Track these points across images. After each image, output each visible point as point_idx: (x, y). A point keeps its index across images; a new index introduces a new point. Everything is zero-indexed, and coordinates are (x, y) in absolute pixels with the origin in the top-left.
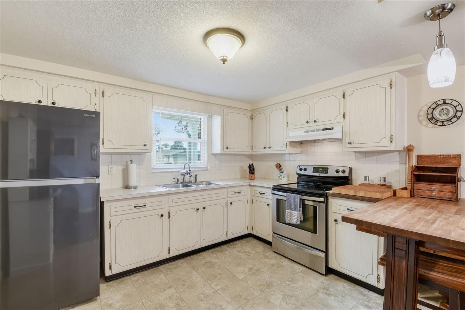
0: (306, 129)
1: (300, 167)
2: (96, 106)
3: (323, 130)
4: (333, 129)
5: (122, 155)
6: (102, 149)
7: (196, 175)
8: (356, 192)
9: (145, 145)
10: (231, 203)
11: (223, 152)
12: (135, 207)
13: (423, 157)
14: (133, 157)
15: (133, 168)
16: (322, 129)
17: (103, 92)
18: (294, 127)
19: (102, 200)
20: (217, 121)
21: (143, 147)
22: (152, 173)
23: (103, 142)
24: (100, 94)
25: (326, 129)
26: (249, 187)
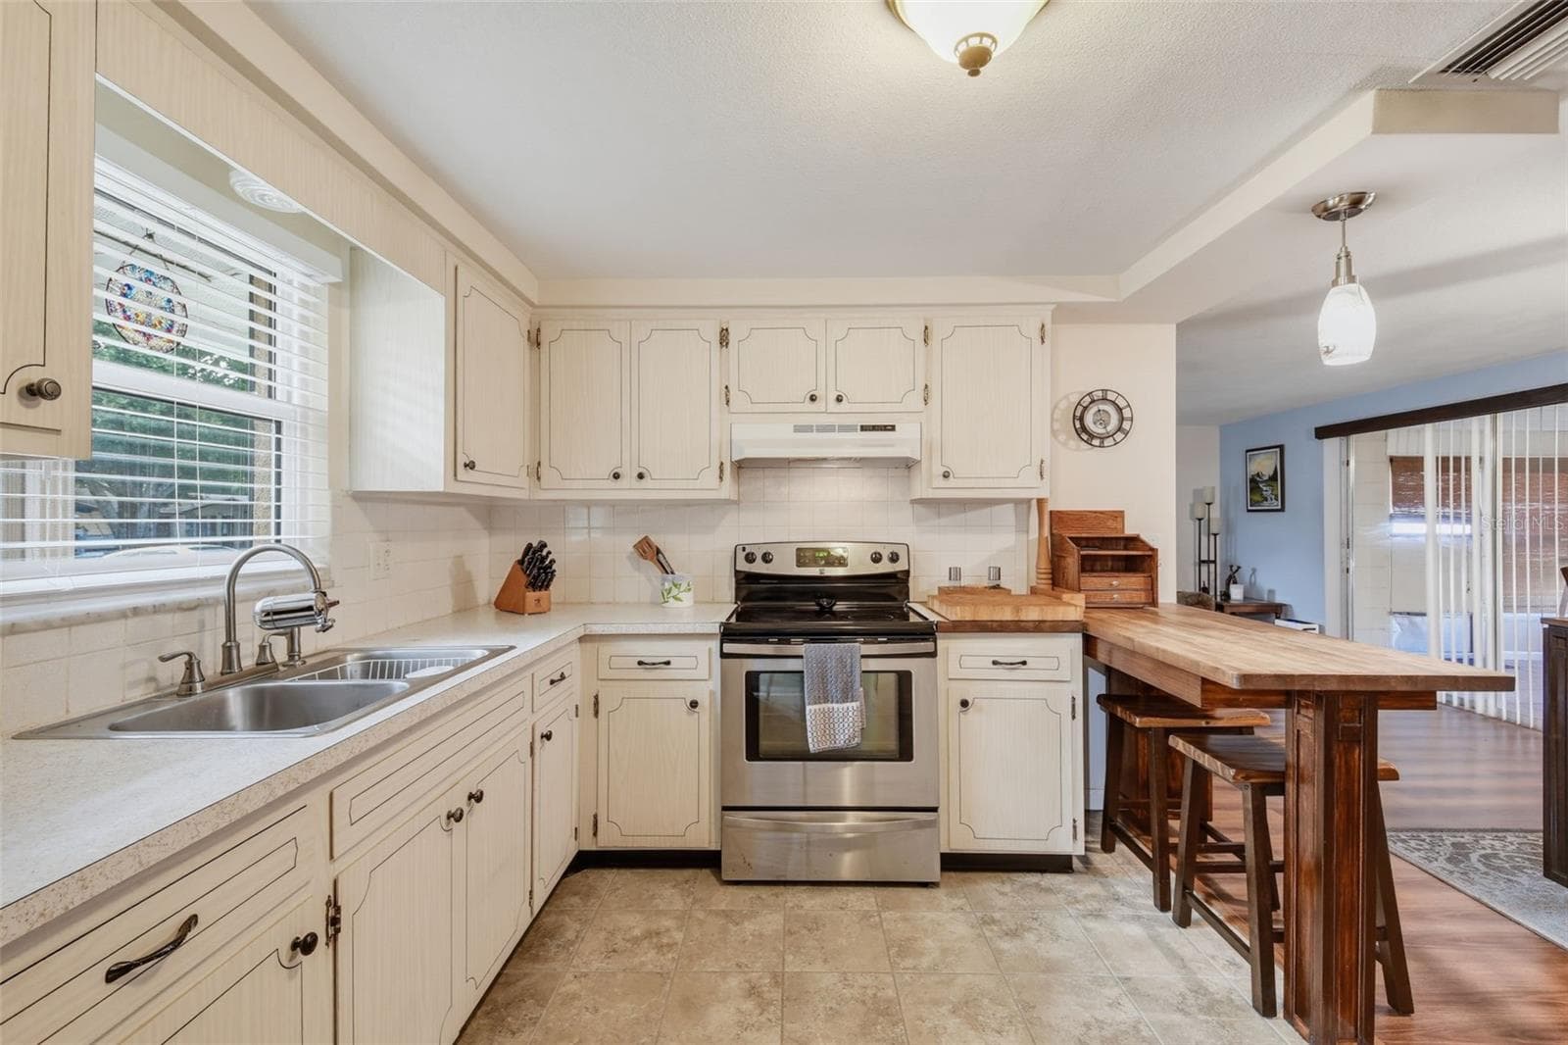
0: (804, 420)
1: (744, 549)
3: (864, 428)
4: (893, 428)
8: (1017, 610)
13: (1059, 515)
16: (859, 428)
18: (757, 408)
25: (874, 428)
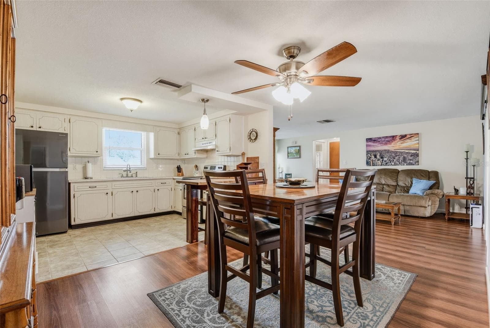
2: (65, 128)
5: (82, 158)
6: (69, 154)
7: (137, 173)
9: (97, 152)
10: (158, 190)
11: (156, 157)
12: (90, 187)
14: (90, 159)
15: (90, 166)
17: (70, 120)
19: (69, 182)
20: (152, 135)
21: (96, 153)
22: (104, 170)
23: (70, 149)
24: (67, 121)
26: (173, 180)
